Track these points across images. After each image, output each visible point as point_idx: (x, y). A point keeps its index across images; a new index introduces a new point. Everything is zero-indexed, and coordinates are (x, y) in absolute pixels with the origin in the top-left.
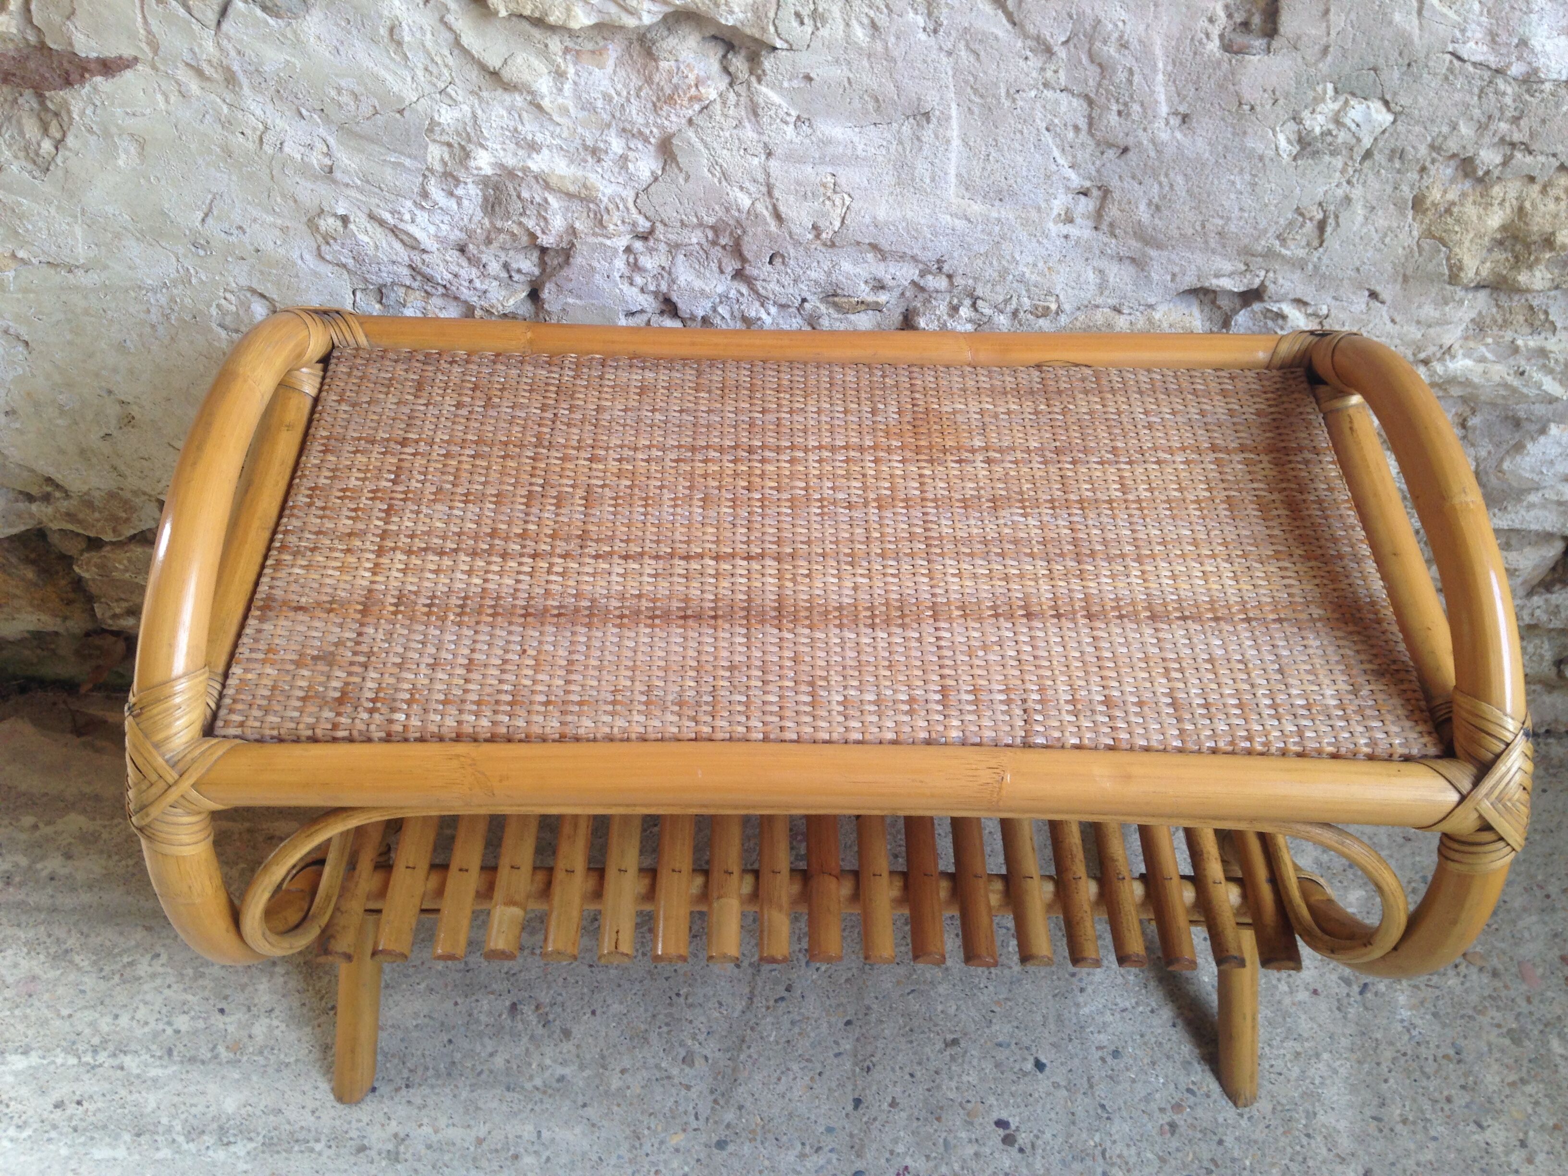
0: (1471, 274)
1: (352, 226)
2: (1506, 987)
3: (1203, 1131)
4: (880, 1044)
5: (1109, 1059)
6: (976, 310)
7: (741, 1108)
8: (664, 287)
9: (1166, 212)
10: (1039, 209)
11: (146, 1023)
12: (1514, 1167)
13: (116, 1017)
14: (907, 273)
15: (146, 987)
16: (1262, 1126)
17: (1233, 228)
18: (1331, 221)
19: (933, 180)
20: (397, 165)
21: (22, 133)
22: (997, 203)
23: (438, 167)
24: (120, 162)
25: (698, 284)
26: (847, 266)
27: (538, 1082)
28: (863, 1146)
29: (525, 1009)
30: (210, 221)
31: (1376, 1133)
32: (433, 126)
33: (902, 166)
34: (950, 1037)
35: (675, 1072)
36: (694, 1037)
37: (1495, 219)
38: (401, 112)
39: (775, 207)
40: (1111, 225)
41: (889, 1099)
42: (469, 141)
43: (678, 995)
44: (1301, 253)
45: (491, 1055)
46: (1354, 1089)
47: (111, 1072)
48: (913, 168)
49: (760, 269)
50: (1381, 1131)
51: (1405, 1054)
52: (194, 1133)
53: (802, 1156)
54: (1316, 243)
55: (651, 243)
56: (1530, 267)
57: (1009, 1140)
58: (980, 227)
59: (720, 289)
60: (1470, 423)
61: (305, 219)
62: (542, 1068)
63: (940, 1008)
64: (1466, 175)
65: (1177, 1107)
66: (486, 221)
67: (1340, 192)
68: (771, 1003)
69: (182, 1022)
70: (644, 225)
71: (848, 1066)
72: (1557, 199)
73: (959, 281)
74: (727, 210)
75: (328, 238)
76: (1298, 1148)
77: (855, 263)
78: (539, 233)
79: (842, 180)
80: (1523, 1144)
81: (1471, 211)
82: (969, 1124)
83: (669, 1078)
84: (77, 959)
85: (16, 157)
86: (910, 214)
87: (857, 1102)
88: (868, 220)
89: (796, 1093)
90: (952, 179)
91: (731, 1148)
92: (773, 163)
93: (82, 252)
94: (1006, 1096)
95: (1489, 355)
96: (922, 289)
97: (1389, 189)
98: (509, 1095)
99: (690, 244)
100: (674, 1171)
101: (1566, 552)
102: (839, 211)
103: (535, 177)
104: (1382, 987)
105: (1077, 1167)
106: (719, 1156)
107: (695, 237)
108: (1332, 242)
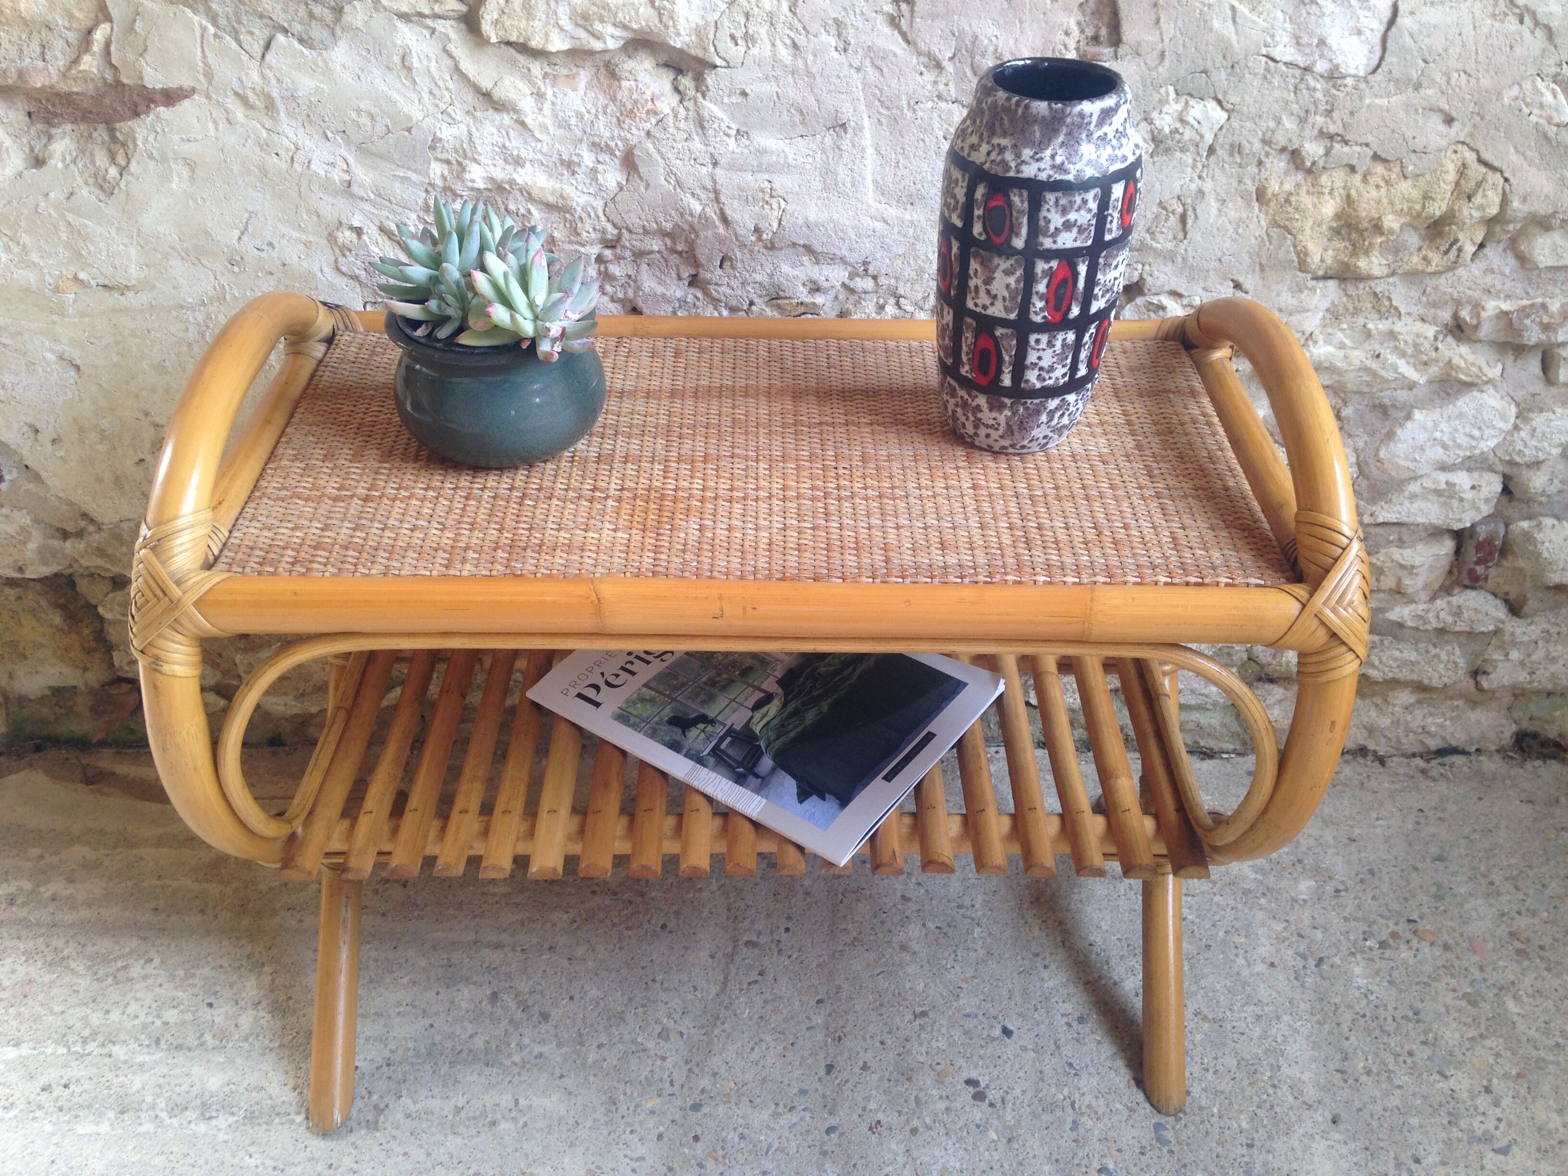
0: (1316, 259)
1: (365, 237)
2: (1458, 958)
4: (851, 1017)
5: (1075, 1024)
6: (900, 308)
7: (715, 1075)
8: (631, 294)
11: (136, 1017)
12: (1481, 1110)
13: (108, 1012)
14: (836, 275)
15: (137, 986)
16: (1227, 1078)
18: (1190, 213)
19: (853, 185)
20: (405, 179)
21: (93, 162)
22: (909, 207)
23: (439, 182)
24: (174, 186)
25: (660, 289)
26: (786, 268)
27: (516, 1058)
28: (835, 1105)
29: (505, 997)
30: (245, 238)
31: (1341, 1083)
32: (435, 143)
33: (827, 173)
34: (919, 1010)
35: (651, 1045)
36: (669, 1016)
37: (1329, 208)
38: (409, 130)
39: (721, 210)
41: (861, 1064)
42: (465, 157)
43: (654, 981)
44: (1170, 246)
45: (471, 1037)
46: (1315, 1046)
47: (99, 1059)
48: (836, 174)
49: (713, 274)
50: (1346, 1081)
51: (1364, 1016)
52: (177, 1109)
53: (776, 1115)
54: (1180, 236)
55: (619, 251)
56: (1367, 253)
57: (979, 1096)
58: (896, 229)
59: (679, 294)
60: (1343, 414)
61: (325, 234)
62: (521, 1047)
63: (908, 985)
64: (1297, 168)
67: (1193, 186)
68: (745, 986)
69: (171, 1016)
70: (612, 231)
71: (820, 1037)
72: (1378, 186)
73: (882, 280)
74: (682, 215)
75: (344, 250)
76: (1265, 1097)
77: (794, 266)
79: (777, 186)
80: (1488, 1090)
81: (1306, 200)
82: (939, 1082)
83: (644, 1050)
84: (73, 965)
85: (86, 184)
86: (836, 216)
87: (830, 1068)
88: (801, 221)
89: (769, 1061)
90: (870, 186)
91: (706, 1109)
92: (718, 171)
93: (135, 274)
94: (975, 1059)
95: (1348, 342)
96: (852, 291)
97: (1235, 184)
98: (487, 1071)
99: (652, 252)
100: (649, 1129)
101: (1458, 551)
102: (776, 214)
103: (520, 190)
104: (1337, 960)
105: (1047, 1117)
106: (694, 1117)
107: (655, 245)
108: (1195, 234)
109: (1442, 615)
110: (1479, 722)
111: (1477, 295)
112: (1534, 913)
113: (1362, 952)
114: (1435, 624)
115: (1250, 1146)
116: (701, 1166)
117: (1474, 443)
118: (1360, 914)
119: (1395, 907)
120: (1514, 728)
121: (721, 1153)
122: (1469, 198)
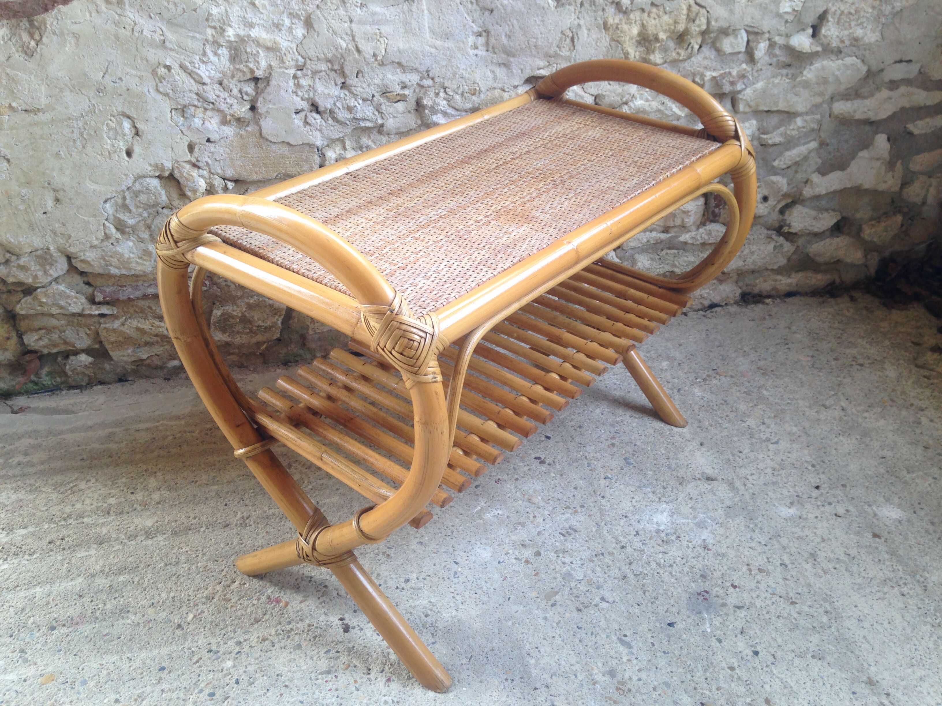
0: (632, 56)
1: (172, 71)
2: (738, 380)
6: (446, 93)
8: (311, 95)
9: (513, 38)
10: (463, 42)
11: (91, 504)
12: (762, 430)
13: (74, 505)
14: (414, 78)
15: (87, 492)
17: (539, 43)
18: (575, 36)
19: (419, 29)
20: (193, 37)
21: (21, 38)
22: (446, 40)
23: (210, 38)
24: (67, 49)
25: (327, 91)
26: (389, 76)
30: (107, 76)
32: (209, 17)
33: (406, 23)
37: (635, 31)
38: (195, 10)
39: (356, 46)
40: (493, 48)
42: (224, 24)
44: (568, 54)
47: (77, 525)
48: (411, 24)
49: (352, 81)
50: (702, 430)
51: (703, 406)
54: (572, 48)
55: (304, 71)
56: (653, 52)
57: (542, 462)
58: (441, 52)
59: (337, 93)
61: (151, 71)
64: (620, 11)
65: (613, 438)
66: (231, 67)
67: (576, 22)
69: (112, 501)
70: (301, 60)
72: (655, 19)
73: (437, 80)
74: (337, 49)
75: (161, 79)
77: (393, 75)
78: (255, 70)
79: (383, 31)
81: (625, 27)
82: (522, 461)
84: (44, 490)
85: (18, 51)
86: (412, 46)
88: (396, 49)
90: (427, 29)
92: (353, 25)
93: (44, 101)
94: (536, 449)
95: (650, 98)
96: (422, 87)
97: (593, 20)
99: (321, 71)
101: (706, 202)
102: (383, 47)
103: (253, 41)
104: (686, 388)
105: (575, 464)
107: (323, 67)
108: (578, 47)
109: (703, 235)
110: (724, 290)
111: (701, 70)
112: (766, 359)
113: (696, 383)
114: (700, 241)
115: (668, 459)
118: (691, 370)
119: (706, 366)
120: (740, 291)
122: (694, 21)
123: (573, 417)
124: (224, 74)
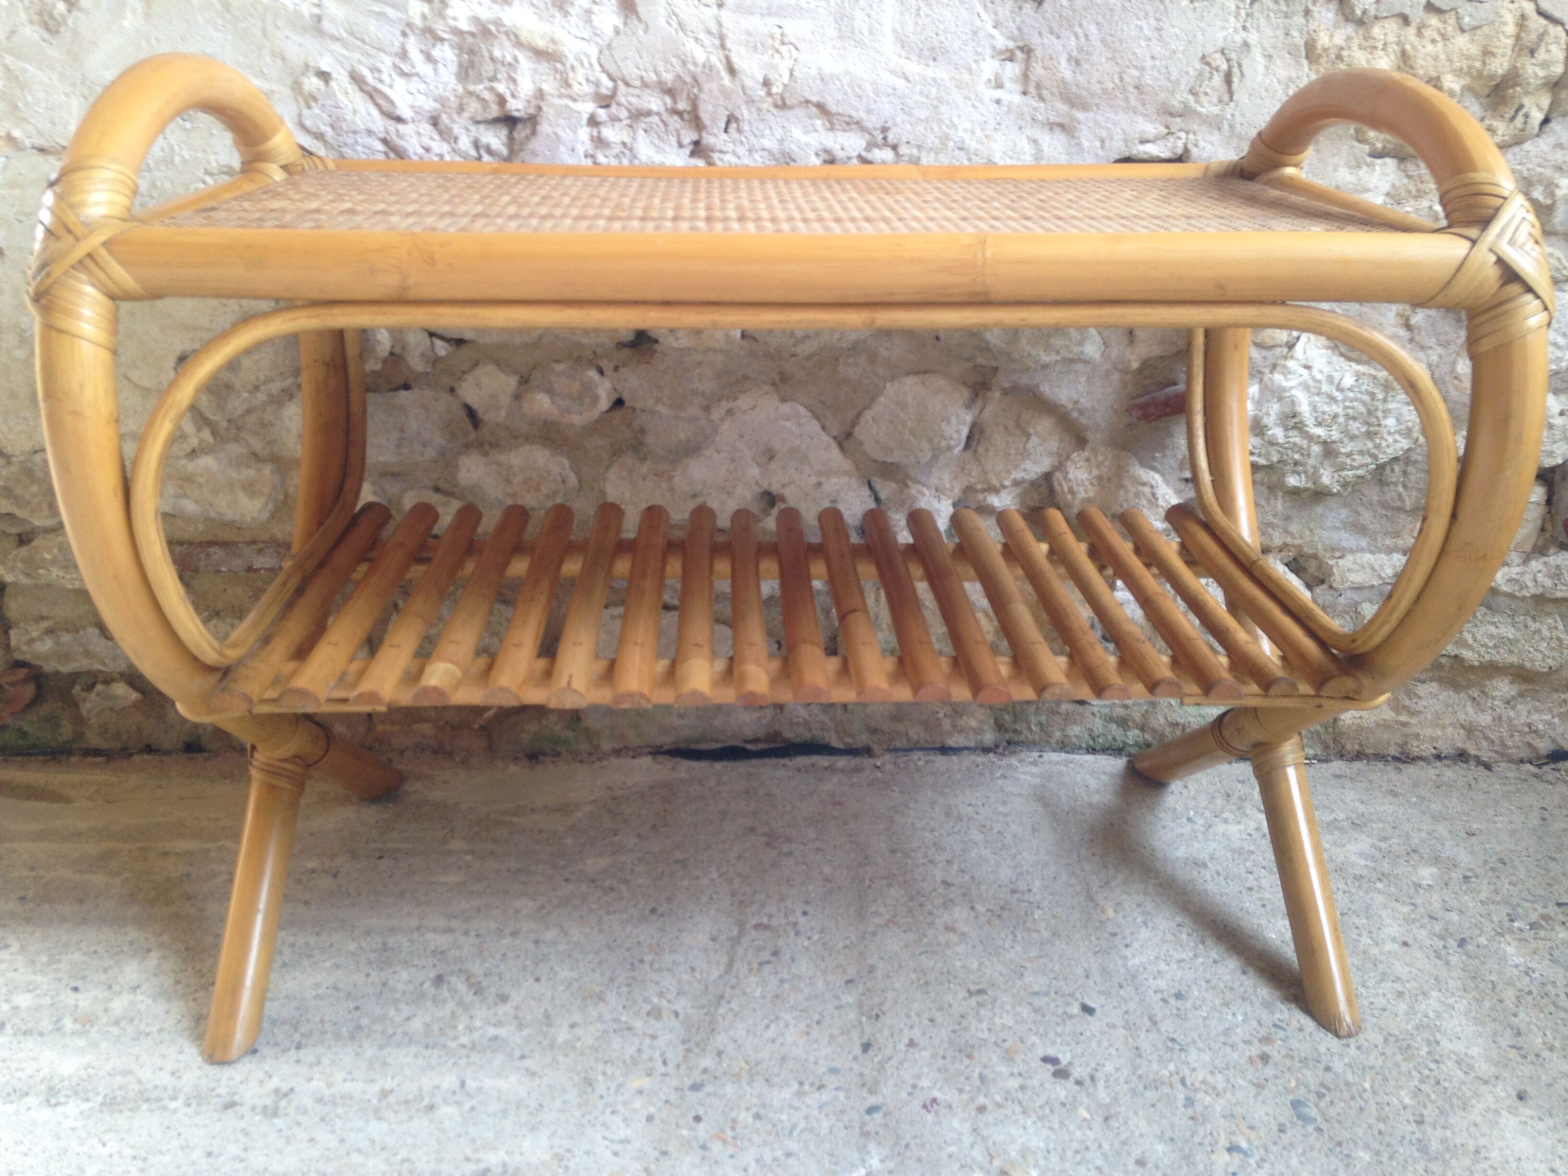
1: (333, 84)
3: (1304, 1061)
4: (890, 995)
5: (1172, 1001)
7: (720, 1053)
9: (1086, 66)
10: (970, 70)
14: (853, 143)
16: (1375, 1053)
17: (1148, 80)
18: (1235, 70)
19: (871, 33)
20: (382, 15)
22: (931, 63)
23: (418, 22)
24: (126, 23)
25: (658, 158)
26: (797, 133)
27: (465, 1040)
28: (876, 1083)
29: (453, 979)
31: (1519, 1059)
33: (842, 18)
34: (973, 988)
35: (638, 1024)
36: (661, 995)
39: (728, 59)
40: (1038, 86)
41: (906, 1041)
43: (642, 961)
44: (1215, 110)
45: (408, 1019)
46: (1477, 1021)
48: (852, 19)
49: (715, 138)
50: (1524, 1057)
51: (1530, 993)
52: (15, 1095)
53: (800, 1094)
54: (1226, 98)
55: (614, 109)
57: (1061, 1074)
58: (918, 88)
59: (680, 164)
61: (289, 81)
62: (470, 1029)
63: (959, 964)
64: (1347, 20)
65: (1266, 1040)
66: (460, 89)
67: (1238, 38)
68: (755, 966)
69: (24, 1000)
70: (606, 84)
71: (852, 1016)
72: (1433, 41)
73: (903, 150)
74: (684, 63)
75: (311, 99)
76: (1427, 1072)
77: (806, 132)
78: (508, 97)
79: (788, 32)
81: (1359, 56)
82: (1009, 1056)
83: (630, 1029)
85: (31, 21)
86: (852, 68)
87: (866, 1047)
88: (814, 72)
89: (789, 1038)
90: (889, 35)
91: (709, 1089)
92: (725, 14)
94: (1051, 1035)
97: (1280, 34)
98: (427, 1053)
99: (649, 113)
100: (635, 1111)
101: (1549, 502)
102: (787, 64)
103: (507, 34)
104: (1483, 940)
105: (1151, 1095)
106: (693, 1097)
107: (655, 102)
108: (1241, 95)
109: (1540, 578)
111: (1548, 172)
113: (1510, 931)
114: (1533, 591)
115: (1420, 1122)
116: (704, 1147)
117: (1559, 354)
118: (1498, 898)
119: (1539, 892)
121: (729, 1133)
122: (1532, 52)
123: (1163, 966)
124: (442, 101)
